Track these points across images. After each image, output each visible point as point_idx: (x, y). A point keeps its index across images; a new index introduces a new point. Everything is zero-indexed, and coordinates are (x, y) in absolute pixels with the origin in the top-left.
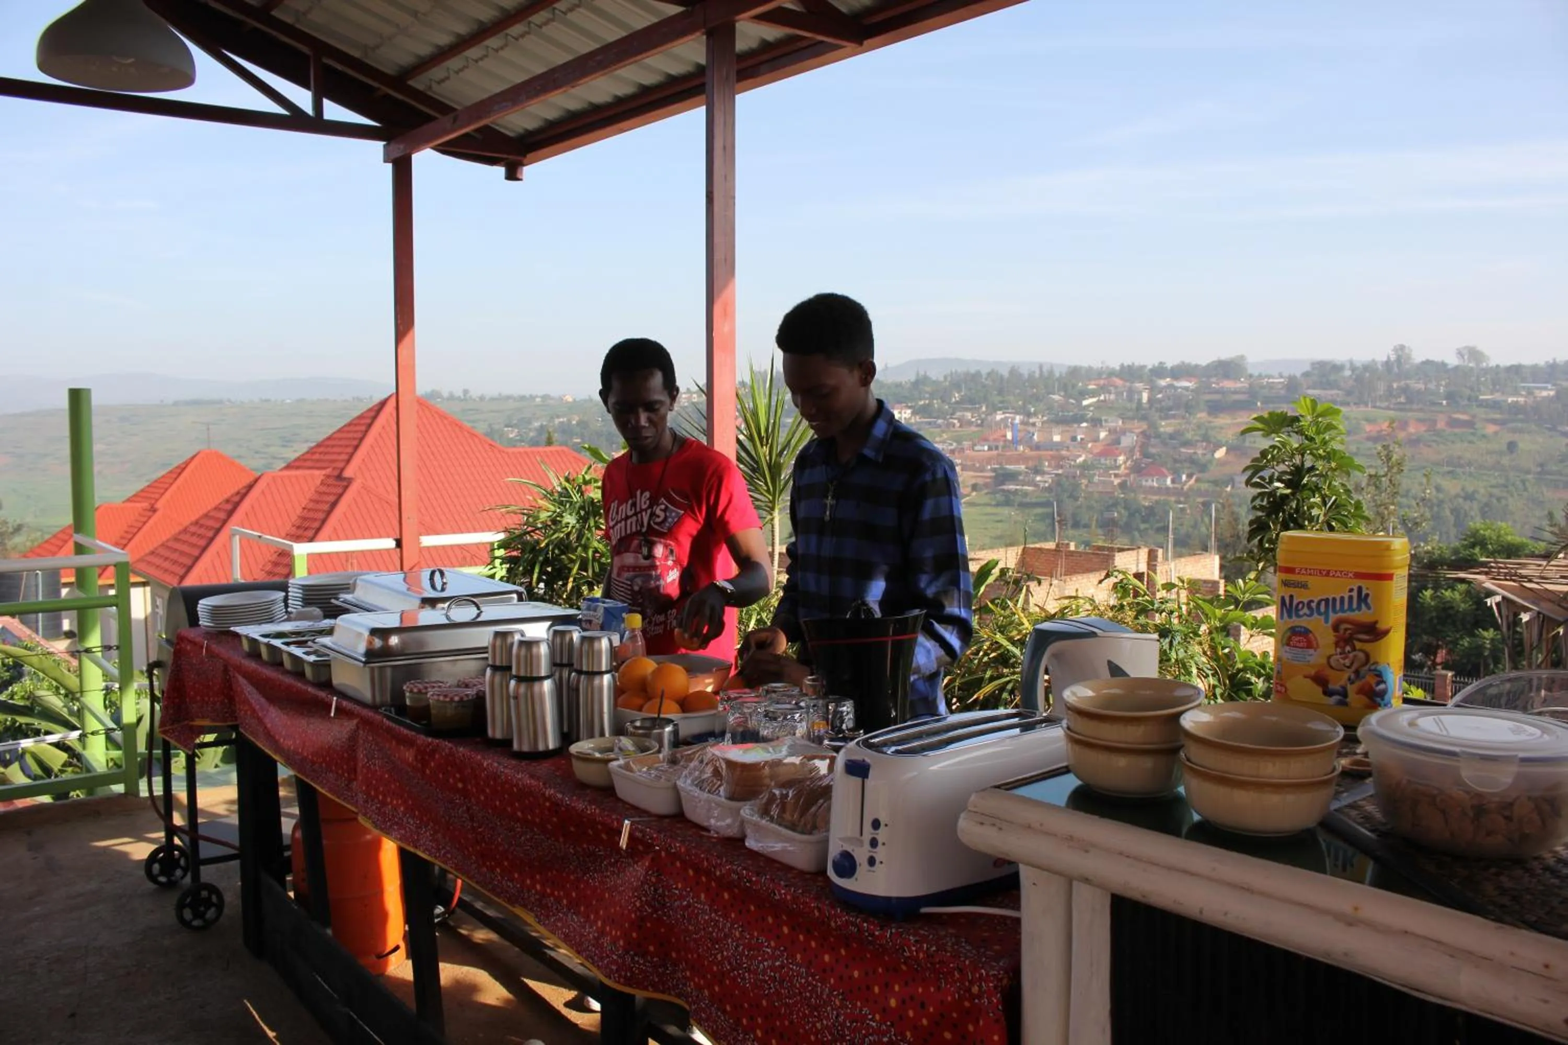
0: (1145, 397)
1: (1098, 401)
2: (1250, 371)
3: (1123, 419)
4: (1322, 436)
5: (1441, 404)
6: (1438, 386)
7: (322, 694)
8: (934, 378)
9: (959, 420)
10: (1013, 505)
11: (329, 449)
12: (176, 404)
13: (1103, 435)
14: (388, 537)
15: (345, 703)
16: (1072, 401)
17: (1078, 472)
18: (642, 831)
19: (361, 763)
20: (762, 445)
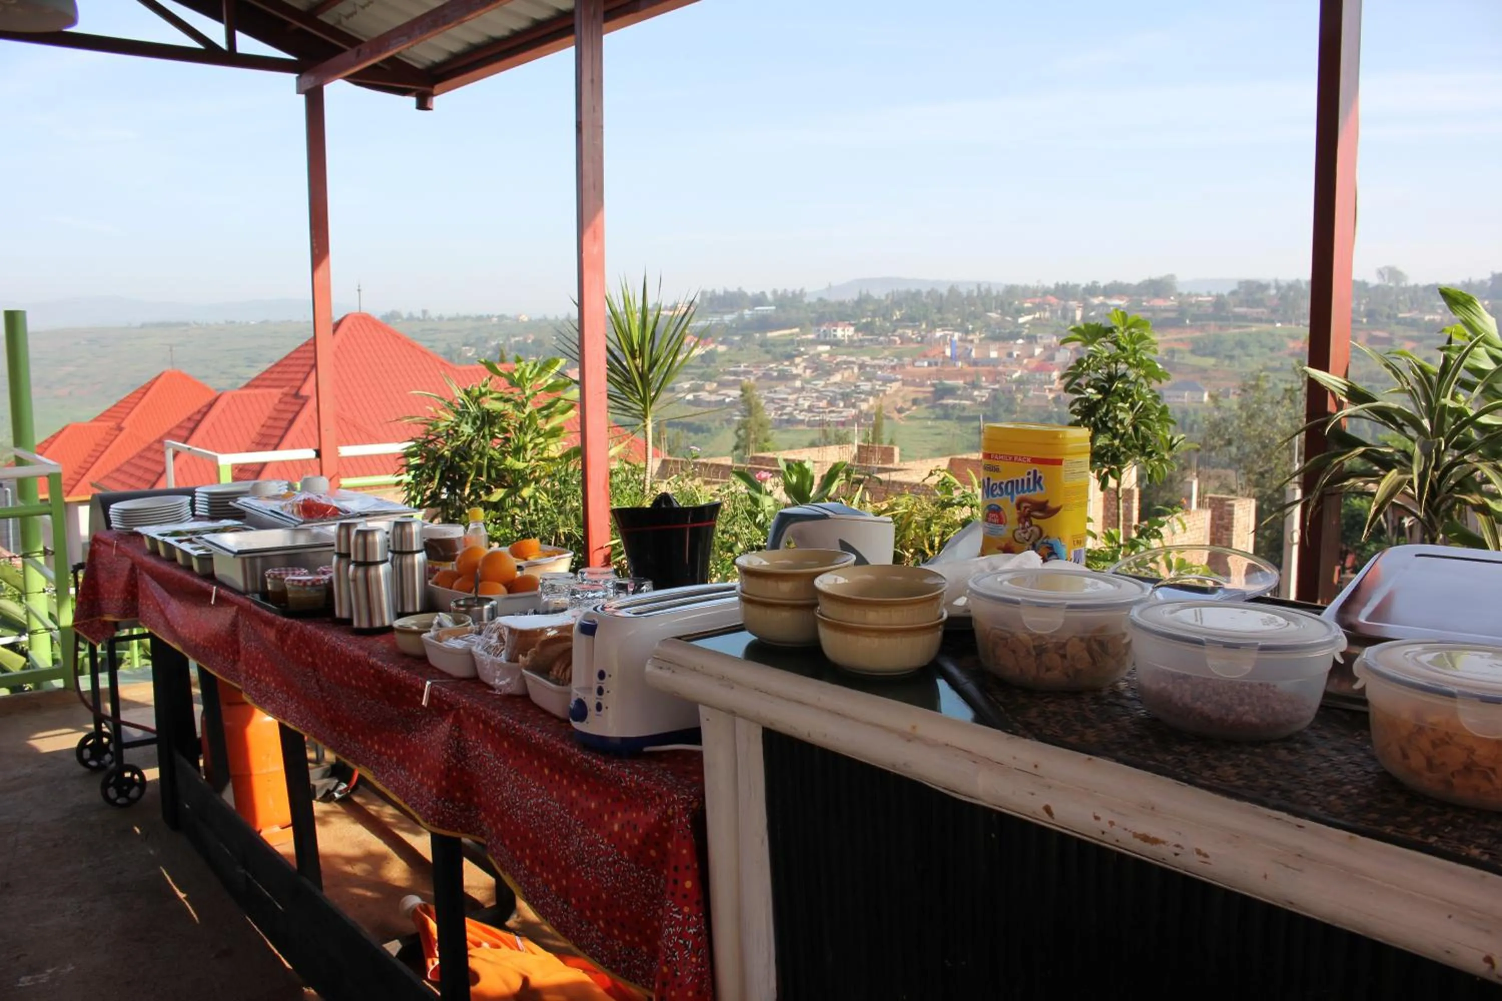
0: (1079, 314)
1: (1034, 318)
2: (1180, 289)
3: (1058, 336)
4: (1133, 346)
5: (1361, 322)
6: (1359, 304)
7: (205, 584)
8: (876, 297)
9: (900, 336)
10: (952, 419)
11: (286, 369)
12: (143, 326)
13: (1038, 351)
14: (310, 447)
15: (223, 592)
16: (1009, 319)
17: (1014, 388)
18: (439, 690)
19: (242, 645)
20: (634, 358)
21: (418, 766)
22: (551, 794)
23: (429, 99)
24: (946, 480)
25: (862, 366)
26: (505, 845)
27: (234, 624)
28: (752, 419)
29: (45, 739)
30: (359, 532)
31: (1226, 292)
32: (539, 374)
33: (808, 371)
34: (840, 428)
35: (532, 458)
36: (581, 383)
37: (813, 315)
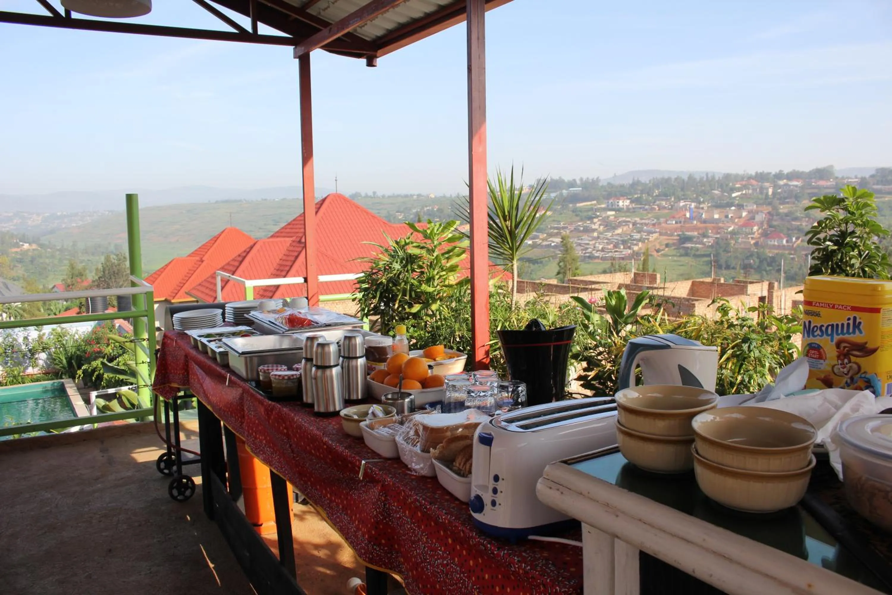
0: (770, 191)
1: (742, 194)
2: (837, 175)
3: (757, 205)
4: (859, 211)
7: (223, 372)
8: (643, 182)
9: (658, 205)
10: (690, 256)
11: (295, 227)
12: (217, 202)
13: (744, 214)
14: (299, 276)
15: (233, 378)
16: (726, 194)
17: (729, 236)
18: (371, 469)
19: (246, 413)
20: (505, 220)
21: (356, 515)
22: (453, 559)
23: (374, 61)
24: (724, 306)
25: (634, 224)
26: (419, 588)
27: (241, 398)
28: (568, 256)
29: (141, 454)
30: (319, 345)
31: (867, 176)
32: (443, 231)
33: (602, 227)
34: (622, 261)
35: (438, 285)
36: (471, 237)
37: (604, 193)
